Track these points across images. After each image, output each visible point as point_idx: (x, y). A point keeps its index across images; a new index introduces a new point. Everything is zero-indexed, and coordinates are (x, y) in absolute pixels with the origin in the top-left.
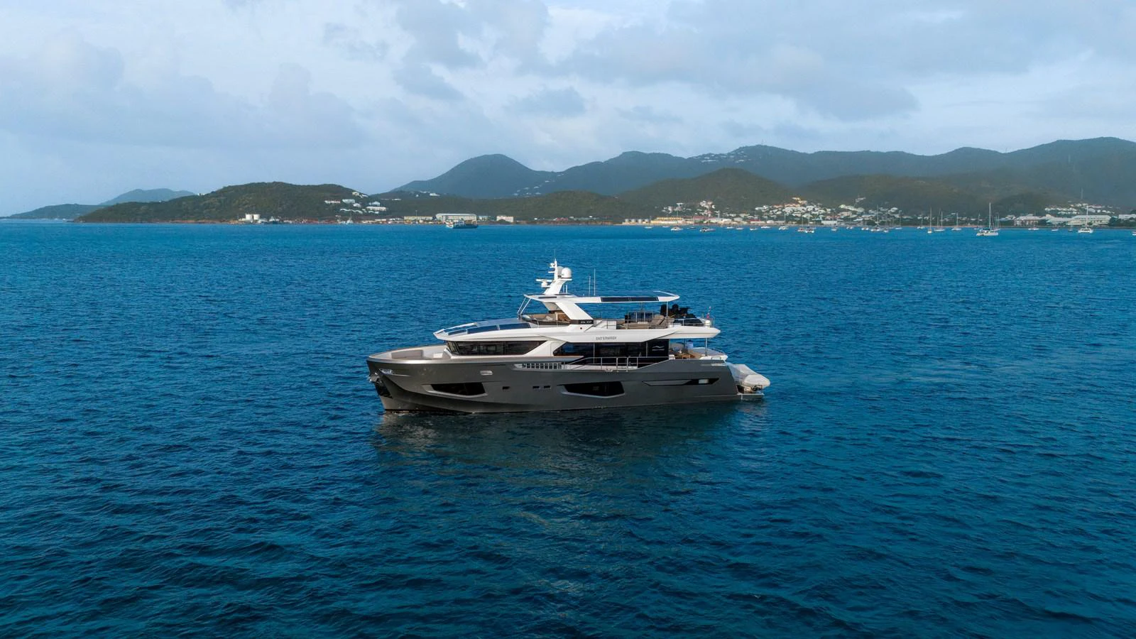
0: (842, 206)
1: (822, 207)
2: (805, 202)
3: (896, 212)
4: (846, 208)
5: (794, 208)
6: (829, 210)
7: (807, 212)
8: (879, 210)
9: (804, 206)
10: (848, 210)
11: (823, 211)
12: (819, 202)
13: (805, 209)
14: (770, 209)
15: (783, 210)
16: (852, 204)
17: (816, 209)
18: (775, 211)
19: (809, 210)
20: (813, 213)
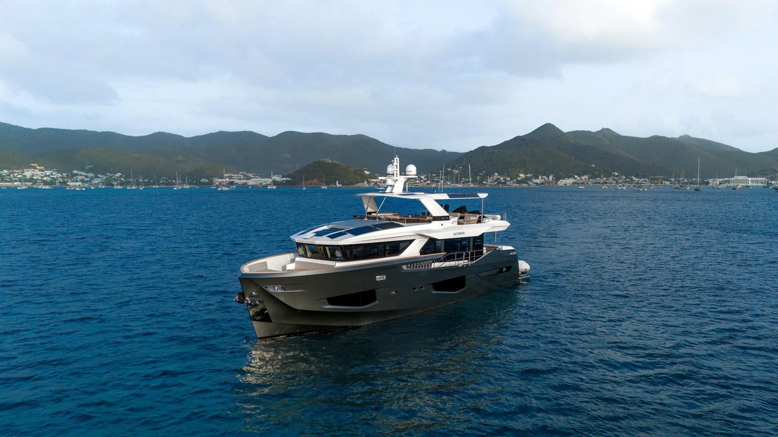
0: (75, 172)
1: (58, 172)
2: (42, 168)
3: (121, 177)
4: (79, 173)
5: (33, 172)
6: (65, 174)
7: (46, 176)
8: (107, 175)
9: (42, 170)
10: (81, 175)
11: (60, 175)
12: (54, 167)
13: (44, 173)
14: (11, 173)
15: (23, 174)
16: (83, 171)
17: (54, 173)
18: (15, 175)
19: (47, 174)
20: (51, 176)
